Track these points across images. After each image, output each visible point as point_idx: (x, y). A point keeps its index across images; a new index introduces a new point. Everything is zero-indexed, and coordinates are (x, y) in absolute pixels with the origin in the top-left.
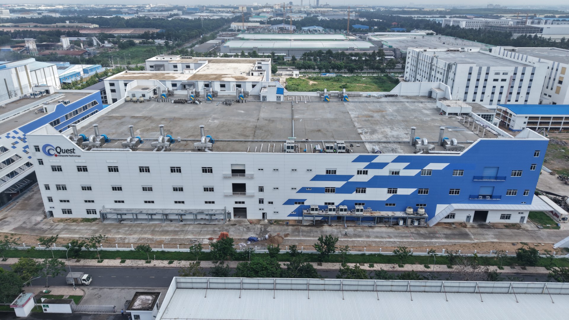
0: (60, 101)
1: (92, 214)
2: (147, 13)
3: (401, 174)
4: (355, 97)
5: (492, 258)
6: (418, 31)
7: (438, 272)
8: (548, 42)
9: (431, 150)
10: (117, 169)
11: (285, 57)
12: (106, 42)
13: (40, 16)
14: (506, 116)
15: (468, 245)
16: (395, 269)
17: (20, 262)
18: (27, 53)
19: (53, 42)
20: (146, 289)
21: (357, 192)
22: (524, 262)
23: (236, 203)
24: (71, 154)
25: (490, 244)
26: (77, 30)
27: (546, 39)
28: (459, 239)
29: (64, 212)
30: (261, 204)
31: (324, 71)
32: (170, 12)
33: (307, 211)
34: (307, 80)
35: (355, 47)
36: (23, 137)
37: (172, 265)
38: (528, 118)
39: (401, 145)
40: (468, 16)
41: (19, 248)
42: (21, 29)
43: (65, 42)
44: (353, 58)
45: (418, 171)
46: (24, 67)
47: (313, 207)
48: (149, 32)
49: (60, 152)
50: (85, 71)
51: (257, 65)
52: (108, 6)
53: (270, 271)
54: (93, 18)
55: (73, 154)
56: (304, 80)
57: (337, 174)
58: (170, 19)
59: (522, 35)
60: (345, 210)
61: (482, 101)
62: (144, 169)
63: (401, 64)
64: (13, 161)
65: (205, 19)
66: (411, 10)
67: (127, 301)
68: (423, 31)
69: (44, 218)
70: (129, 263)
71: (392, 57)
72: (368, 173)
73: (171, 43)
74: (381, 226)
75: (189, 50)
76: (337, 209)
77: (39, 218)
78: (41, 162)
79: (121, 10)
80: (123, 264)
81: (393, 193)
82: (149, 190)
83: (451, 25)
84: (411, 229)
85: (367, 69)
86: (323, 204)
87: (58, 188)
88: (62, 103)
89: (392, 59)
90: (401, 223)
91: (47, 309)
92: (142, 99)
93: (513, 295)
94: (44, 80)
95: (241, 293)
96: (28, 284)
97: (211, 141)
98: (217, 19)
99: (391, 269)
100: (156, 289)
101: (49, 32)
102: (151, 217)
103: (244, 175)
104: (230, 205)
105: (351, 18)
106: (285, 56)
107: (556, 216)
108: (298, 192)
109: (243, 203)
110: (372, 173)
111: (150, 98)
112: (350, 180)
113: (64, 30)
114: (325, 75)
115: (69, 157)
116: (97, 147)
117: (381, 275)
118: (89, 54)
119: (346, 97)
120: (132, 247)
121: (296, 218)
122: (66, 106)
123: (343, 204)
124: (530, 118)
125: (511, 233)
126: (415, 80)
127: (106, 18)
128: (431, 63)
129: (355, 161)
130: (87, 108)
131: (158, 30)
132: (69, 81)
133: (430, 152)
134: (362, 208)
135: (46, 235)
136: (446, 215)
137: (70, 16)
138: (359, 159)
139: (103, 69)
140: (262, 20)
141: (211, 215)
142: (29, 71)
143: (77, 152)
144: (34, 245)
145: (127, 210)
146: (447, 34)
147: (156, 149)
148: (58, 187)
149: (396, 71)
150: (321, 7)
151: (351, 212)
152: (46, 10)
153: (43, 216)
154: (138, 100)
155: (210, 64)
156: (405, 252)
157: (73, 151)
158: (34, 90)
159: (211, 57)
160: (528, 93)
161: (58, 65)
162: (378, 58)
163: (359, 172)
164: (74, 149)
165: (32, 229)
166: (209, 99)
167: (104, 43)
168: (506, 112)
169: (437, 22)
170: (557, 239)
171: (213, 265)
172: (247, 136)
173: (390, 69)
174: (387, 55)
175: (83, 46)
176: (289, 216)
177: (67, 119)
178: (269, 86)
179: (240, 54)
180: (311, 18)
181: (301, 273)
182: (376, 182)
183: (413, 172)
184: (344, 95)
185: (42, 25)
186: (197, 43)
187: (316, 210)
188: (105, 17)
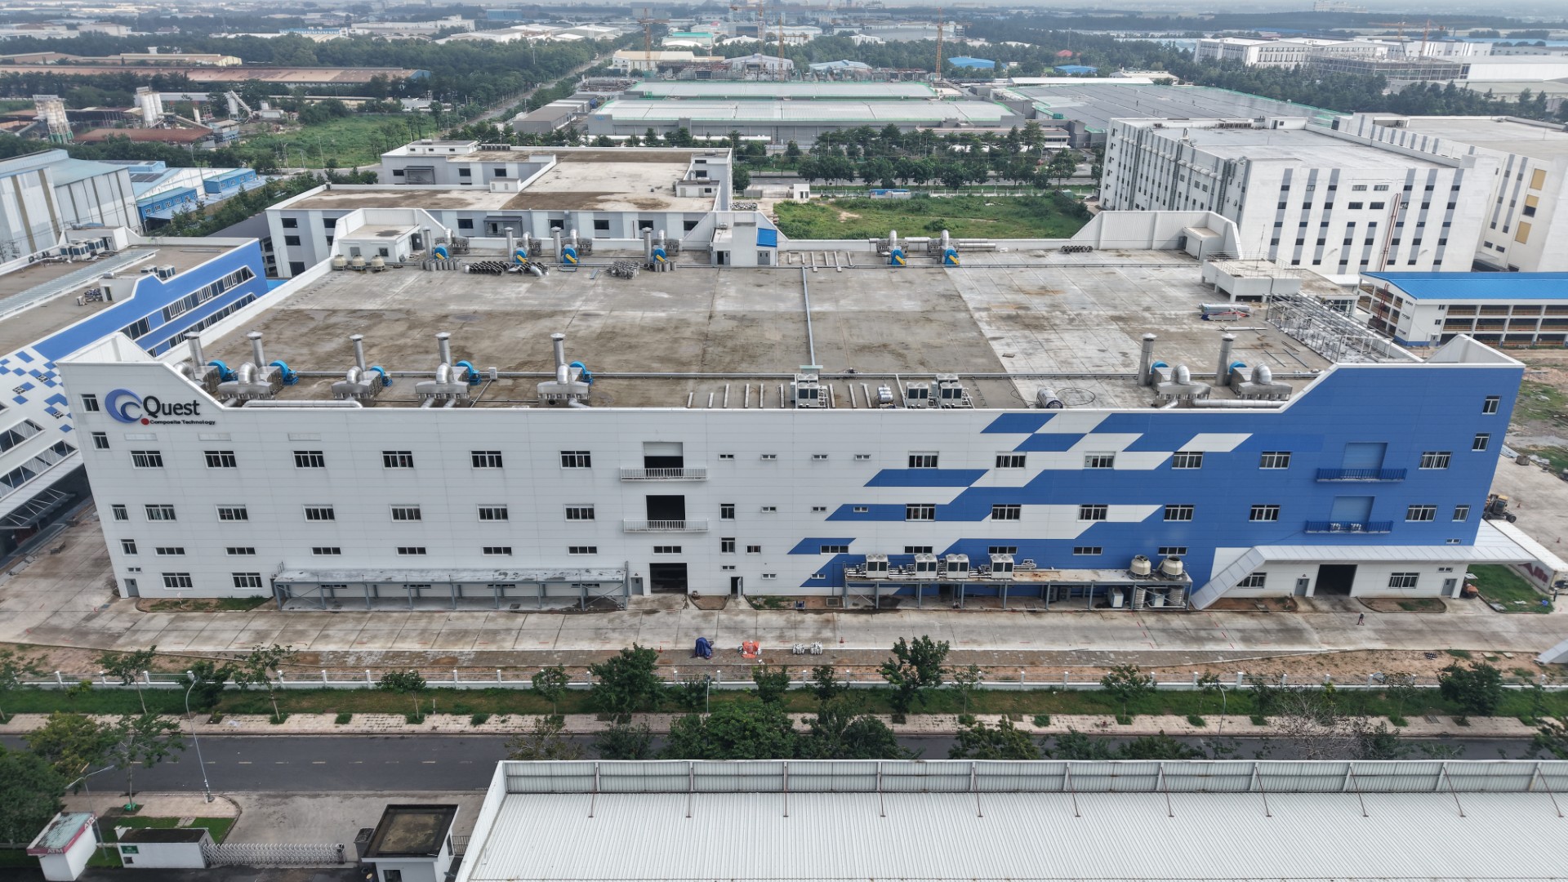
0: (148, 269)
1: (249, 588)
2: (375, 26)
3: (1118, 465)
4: (974, 255)
5: (1376, 693)
6: (1131, 73)
7: (1231, 736)
8: (1484, 103)
9: (1199, 397)
10: (321, 459)
11: (768, 147)
12: (265, 106)
13: (74, 34)
14: (1387, 304)
15: (1303, 659)
16: (1109, 730)
17: (52, 726)
18: (42, 136)
19: (112, 105)
20: (413, 796)
21: (995, 517)
22: (1463, 706)
23: (658, 549)
24: (188, 418)
25: (1363, 655)
26: (182, 73)
27: (1478, 96)
28: (1278, 642)
29: (171, 580)
30: (728, 553)
31: (878, 183)
32: (440, 23)
33: (857, 571)
34: (832, 209)
35: (961, 118)
36: (47, 370)
37: (484, 727)
38: (1447, 309)
39: (1113, 385)
40: (1263, 33)
41: (45, 684)
42: (22, 71)
43: (151, 105)
44: (958, 148)
45: (1164, 456)
46: (36, 174)
47: (874, 560)
48: (385, 76)
49: (157, 411)
50: (210, 187)
51: (692, 167)
52: (266, 7)
53: (767, 739)
54: (225, 38)
55: (193, 417)
56: (823, 209)
57: (941, 465)
58: (441, 42)
59: (1412, 85)
60: (964, 567)
61: (1317, 262)
62: (398, 459)
63: (1090, 162)
64: (18, 439)
65: (540, 42)
66: (1107, 16)
67: (362, 831)
68: (1143, 73)
69: (112, 601)
70: (360, 722)
71: (1065, 145)
72: (1028, 462)
73: (447, 108)
74: (1063, 609)
75: (500, 127)
76: (942, 564)
77: (99, 600)
78: (102, 441)
79: (303, 17)
80: (344, 728)
81: (1096, 517)
82: (411, 518)
83: (1219, 56)
84: (1146, 618)
85: (997, 178)
86: (901, 552)
87: (155, 514)
88: (153, 274)
89: (1064, 149)
90: (1118, 600)
91: (134, 856)
92: (381, 261)
93: (1451, 796)
94: (95, 211)
95: (693, 803)
96: (77, 789)
97: (584, 377)
98: (574, 42)
99: (1097, 730)
100: (443, 796)
101: (103, 77)
102: (418, 593)
103: (680, 473)
104: (641, 558)
105: (945, 39)
106: (770, 143)
107: (1540, 577)
108: (829, 519)
109: (678, 549)
110: (1039, 462)
111: (402, 259)
112: (977, 484)
113: (145, 72)
114: (883, 193)
115: (183, 427)
116: (262, 397)
117: (1073, 747)
118: (219, 138)
119: (951, 253)
120: (369, 677)
121: (826, 591)
122: (164, 282)
123: (956, 549)
124: (1453, 309)
125: (1420, 626)
126: (1132, 205)
127: (262, 39)
128: (1176, 161)
129: (990, 429)
130: (222, 290)
131: (411, 73)
132: (166, 214)
133: (1197, 401)
134: (1011, 560)
135: (119, 646)
136: (1241, 578)
137: (158, 33)
138: (1003, 425)
139: (262, 181)
140: (700, 45)
141: (588, 585)
142: (51, 186)
143: (205, 413)
144: (87, 677)
145: (349, 573)
146: (1208, 82)
147: (430, 401)
148: (153, 512)
149: (1076, 182)
150: (860, 10)
151: (979, 572)
152: (89, 18)
153: (109, 593)
154: (369, 264)
155: (563, 166)
156: (1133, 681)
157: (193, 408)
158: (70, 239)
159: (563, 145)
160: (1443, 242)
161: (134, 169)
162: (1024, 149)
163: (1002, 462)
164: (195, 404)
165: (80, 633)
166: (569, 261)
167: (259, 108)
168: (1385, 294)
169: (1181, 50)
170: (1545, 639)
171: (602, 727)
172: (683, 364)
173: (1060, 177)
174: (1050, 140)
175: (201, 116)
176: (804, 585)
177: (168, 318)
178: (737, 224)
179: (642, 138)
180: (834, 39)
181: (852, 746)
182: (1049, 489)
183: (1152, 460)
184: (947, 247)
185: (81, 59)
186: (520, 109)
187: (883, 567)
188: (259, 35)
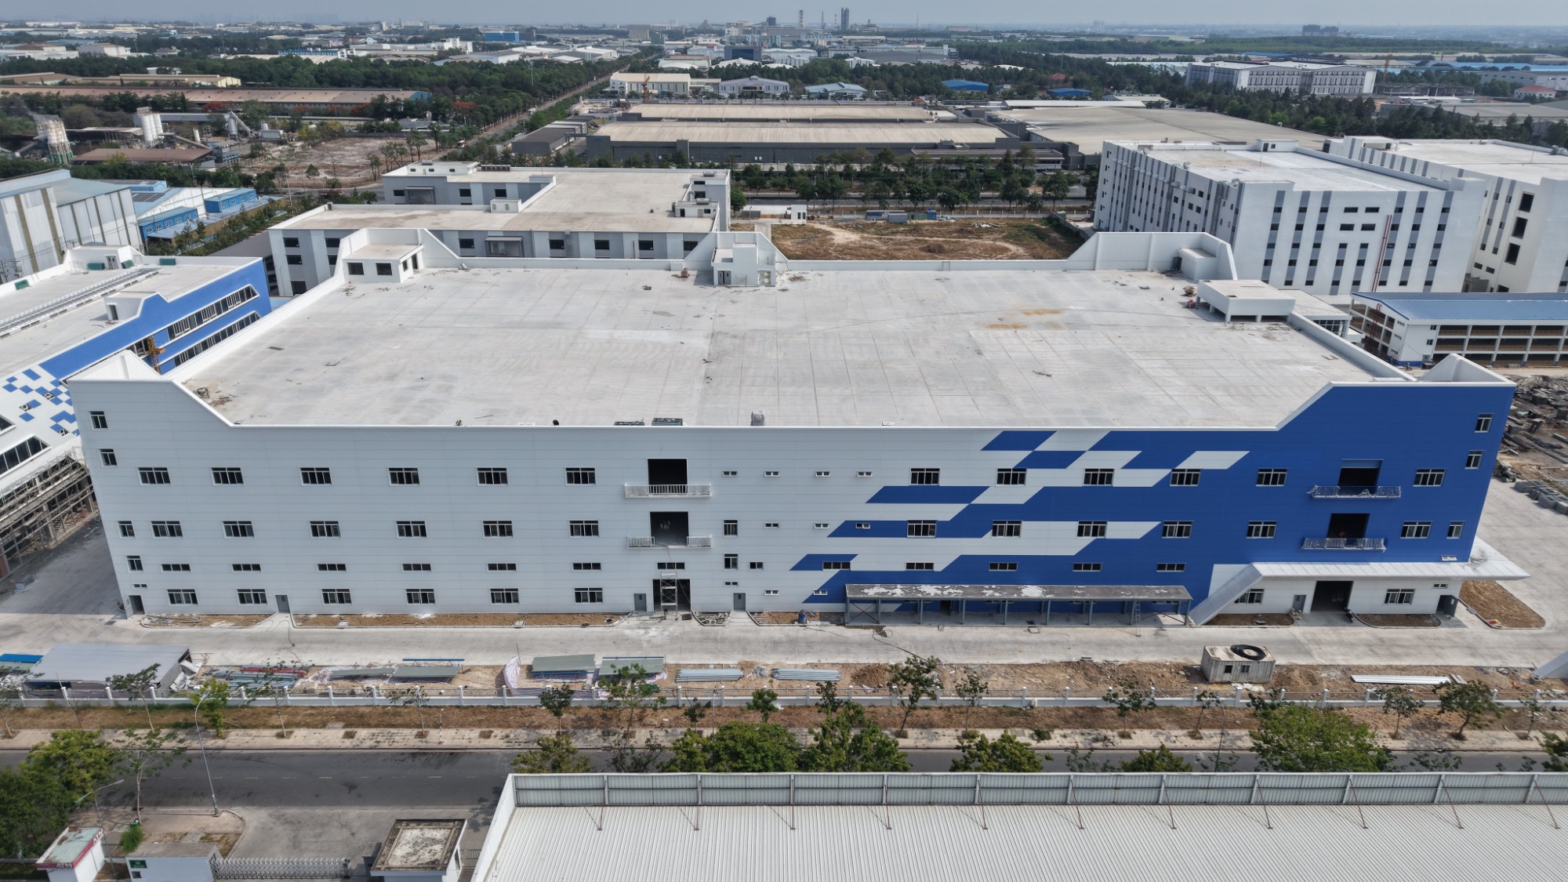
1: (255, 604)
2: (374, 47)
3: (1117, 481)
6: (1124, 97)
8: (1471, 126)
10: (327, 475)
12: (266, 126)
13: (74, 55)
14: (1379, 324)
16: (1110, 744)
17: (55, 741)
18: (43, 156)
19: (113, 125)
21: (994, 534)
23: (661, 566)
26: (181, 94)
27: (1465, 119)
29: (175, 597)
30: (731, 569)
31: (875, 204)
32: (438, 45)
34: (830, 229)
35: (956, 140)
36: (53, 387)
37: (490, 742)
38: (1438, 329)
40: (1253, 57)
42: (22, 91)
43: (152, 125)
45: (1163, 473)
46: (39, 193)
48: (384, 98)
50: (211, 206)
51: (692, 188)
52: (264, 28)
54: (224, 59)
57: (943, 482)
58: (440, 63)
61: (1310, 282)
62: (404, 476)
63: (1086, 184)
65: (537, 64)
66: (1098, 40)
68: (1135, 97)
69: (118, 618)
70: (366, 737)
71: (1059, 167)
72: (1028, 479)
73: (445, 129)
75: (499, 147)
78: (110, 458)
79: (301, 39)
80: (350, 743)
81: (1095, 534)
82: (417, 534)
83: (1210, 80)
84: (1145, 634)
85: (991, 200)
86: (903, 567)
89: (1058, 171)
91: (143, 870)
93: (1449, 807)
94: (97, 230)
95: (700, 816)
96: (86, 804)
98: (571, 64)
99: (1097, 745)
101: (107, 98)
103: (684, 490)
104: (644, 574)
105: (938, 62)
108: (833, 535)
109: (681, 566)
110: (1039, 479)
112: (979, 500)
113: (145, 93)
118: (219, 159)
120: (375, 693)
121: (828, 607)
124: (1445, 329)
125: (1415, 641)
126: (1127, 226)
127: (261, 60)
128: (1169, 183)
129: (990, 447)
130: (226, 308)
131: (409, 95)
132: (168, 233)
136: (1239, 594)
137: (157, 54)
138: (1003, 442)
139: (261, 201)
140: (696, 67)
142: (53, 205)
146: (1199, 106)
148: (159, 529)
149: (1069, 204)
150: (854, 33)
152: (88, 39)
155: (562, 187)
156: (1134, 695)
160: (1434, 263)
161: (136, 189)
163: (1003, 478)
167: (258, 128)
168: (1377, 315)
169: (1172, 73)
171: (603, 742)
172: (686, 382)
173: (1054, 200)
174: (1043, 162)
175: (201, 136)
176: (807, 601)
177: (172, 336)
180: (827, 61)
182: (1049, 505)
183: (1149, 478)
185: (80, 79)
186: (518, 130)
188: (259, 57)
